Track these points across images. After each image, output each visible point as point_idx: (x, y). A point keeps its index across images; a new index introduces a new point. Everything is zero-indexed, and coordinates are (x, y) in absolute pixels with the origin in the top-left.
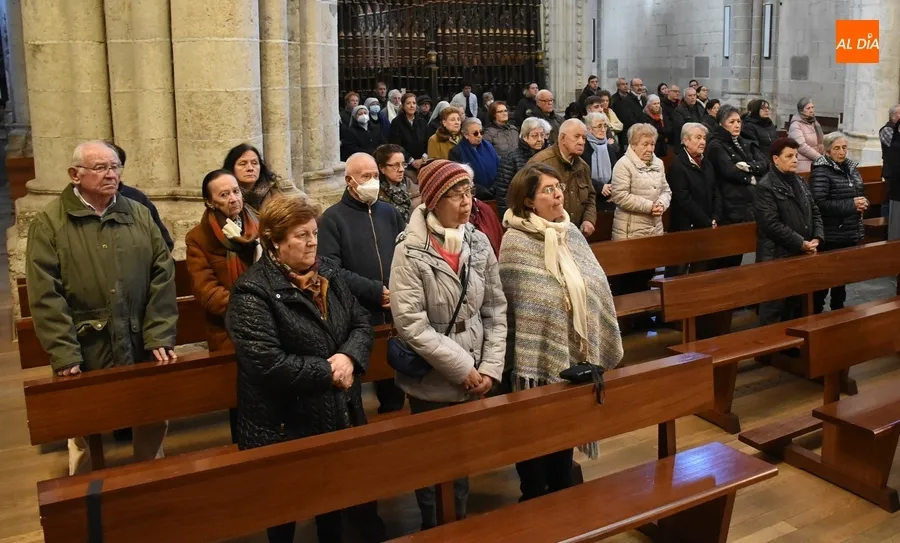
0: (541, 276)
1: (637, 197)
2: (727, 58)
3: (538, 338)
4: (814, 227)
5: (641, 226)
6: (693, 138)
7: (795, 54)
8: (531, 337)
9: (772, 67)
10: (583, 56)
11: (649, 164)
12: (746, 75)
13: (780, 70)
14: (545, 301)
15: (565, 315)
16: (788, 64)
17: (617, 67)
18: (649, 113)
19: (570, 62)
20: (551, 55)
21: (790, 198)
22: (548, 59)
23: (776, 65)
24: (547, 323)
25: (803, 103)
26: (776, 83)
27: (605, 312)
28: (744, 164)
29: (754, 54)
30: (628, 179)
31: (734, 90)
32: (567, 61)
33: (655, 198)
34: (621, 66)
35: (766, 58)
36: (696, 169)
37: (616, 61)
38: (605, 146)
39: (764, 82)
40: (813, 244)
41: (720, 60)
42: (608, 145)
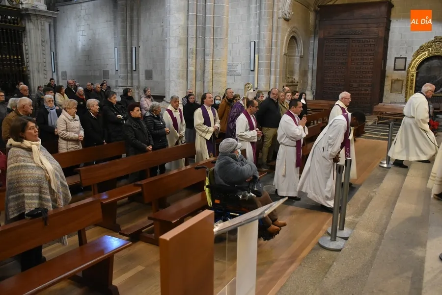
0: (34, 166)
1: (70, 133)
2: (117, 70)
3: (37, 194)
4: (150, 140)
5: (73, 146)
6: (95, 106)
7: (147, 69)
8: (34, 194)
9: (137, 74)
10: (47, 69)
11: (74, 118)
12: (126, 78)
13: (141, 76)
14: (38, 177)
15: (47, 182)
16: (144, 73)
17: (66, 75)
18: (78, 95)
19: (40, 71)
20: (30, 68)
21: (140, 129)
22: (29, 70)
23: (139, 73)
24: (41, 187)
25: (146, 89)
26: (139, 81)
27: (62, 180)
28: (120, 116)
29: (129, 69)
30: (65, 125)
31: (121, 85)
32: (39, 72)
33: (78, 133)
34: (68, 74)
35: (134, 71)
36: (94, 118)
37: (65, 72)
38: (54, 110)
39: (134, 81)
40: (150, 148)
41: (114, 71)
42: (56, 110)
